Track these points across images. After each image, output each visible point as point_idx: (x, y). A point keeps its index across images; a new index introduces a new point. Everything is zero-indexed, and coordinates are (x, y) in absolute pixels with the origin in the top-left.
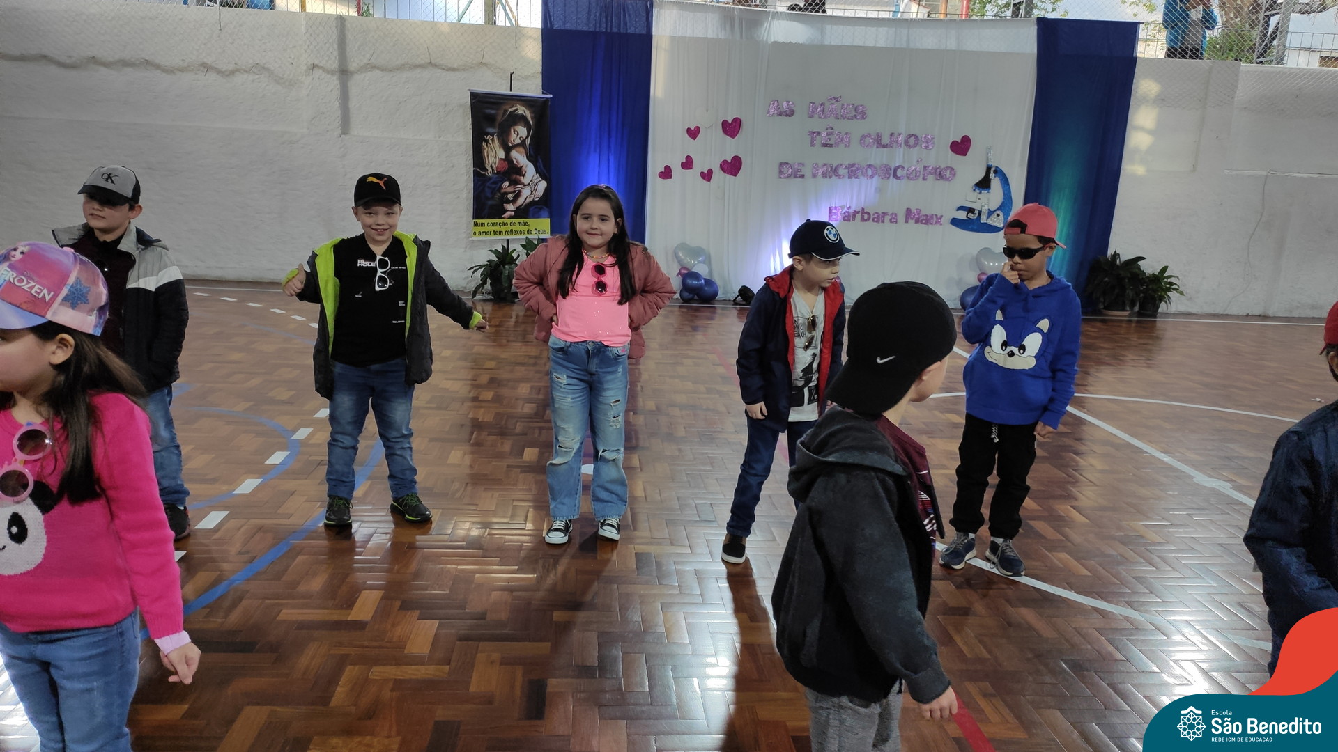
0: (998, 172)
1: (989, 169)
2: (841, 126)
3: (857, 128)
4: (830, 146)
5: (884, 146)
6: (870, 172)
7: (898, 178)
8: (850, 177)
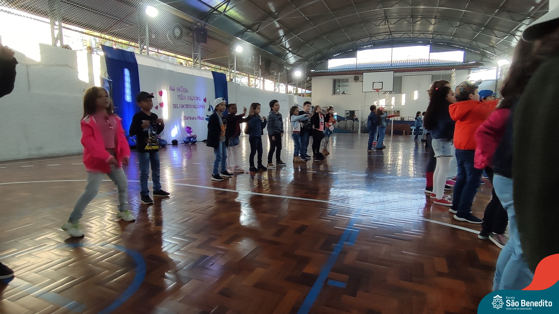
0: (211, 106)
1: (210, 105)
2: (184, 94)
3: (186, 95)
4: (182, 99)
5: (192, 100)
6: (190, 106)
7: (195, 108)
8: (186, 108)
